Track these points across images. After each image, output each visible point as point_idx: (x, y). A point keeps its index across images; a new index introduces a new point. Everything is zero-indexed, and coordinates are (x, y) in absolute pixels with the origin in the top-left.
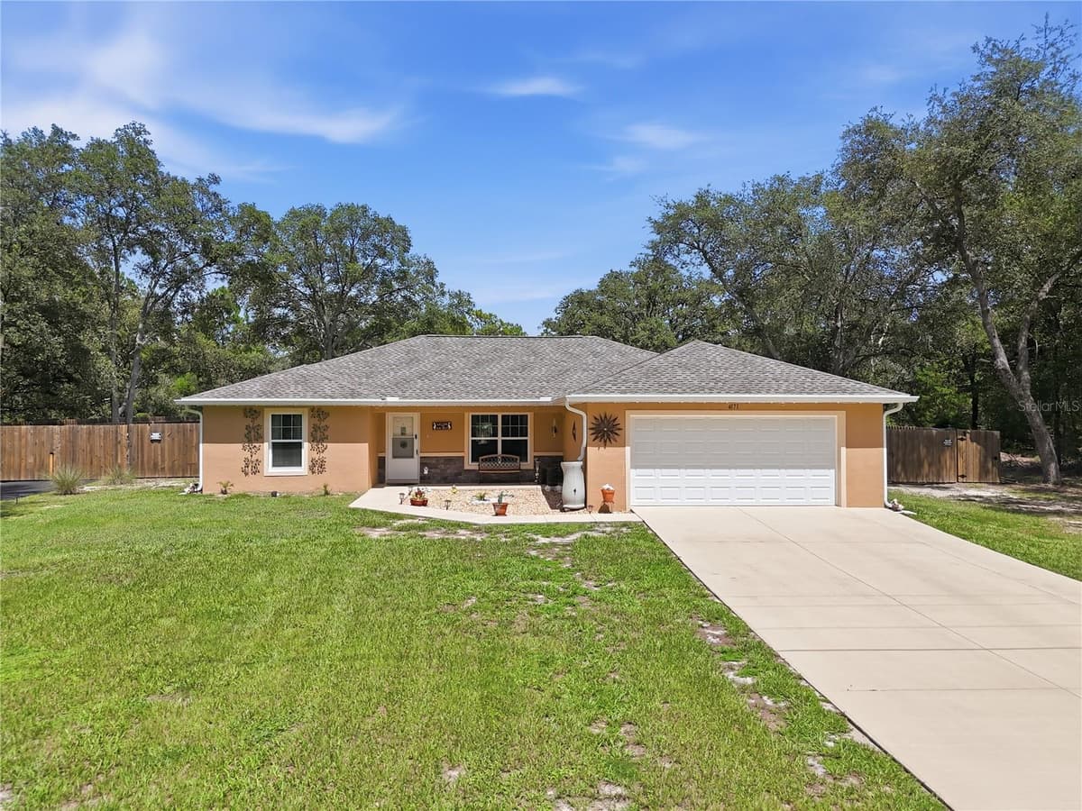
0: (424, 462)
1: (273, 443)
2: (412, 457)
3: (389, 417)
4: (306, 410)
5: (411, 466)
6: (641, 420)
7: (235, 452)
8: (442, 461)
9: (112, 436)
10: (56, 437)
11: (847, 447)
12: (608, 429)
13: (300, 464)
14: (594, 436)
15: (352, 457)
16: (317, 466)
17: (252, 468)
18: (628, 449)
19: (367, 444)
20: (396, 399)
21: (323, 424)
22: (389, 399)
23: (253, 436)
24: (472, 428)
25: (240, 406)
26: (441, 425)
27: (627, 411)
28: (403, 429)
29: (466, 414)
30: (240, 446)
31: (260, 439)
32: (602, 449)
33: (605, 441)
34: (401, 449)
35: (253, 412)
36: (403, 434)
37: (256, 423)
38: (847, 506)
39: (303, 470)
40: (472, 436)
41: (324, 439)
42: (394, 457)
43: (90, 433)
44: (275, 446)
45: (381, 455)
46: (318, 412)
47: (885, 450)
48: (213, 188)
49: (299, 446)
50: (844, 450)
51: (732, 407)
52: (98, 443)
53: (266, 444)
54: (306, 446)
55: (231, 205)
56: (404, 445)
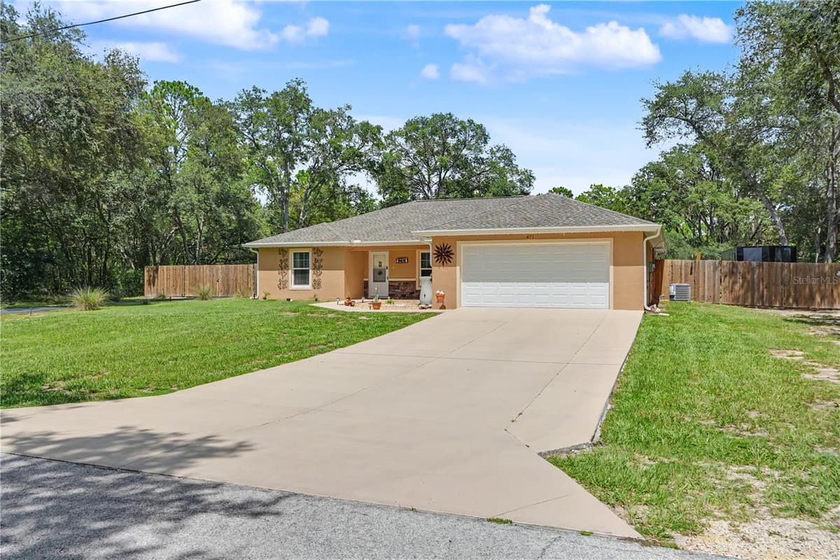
0: (392, 286)
1: (295, 270)
2: (385, 281)
3: (371, 254)
4: (311, 249)
5: (384, 287)
6: (470, 248)
7: (275, 275)
8: (402, 284)
9: (246, 271)
10: (220, 271)
11: (614, 265)
12: (445, 253)
13: (308, 284)
14: (436, 259)
15: (335, 279)
16: (317, 284)
17: (283, 285)
18: (458, 268)
19: (343, 271)
20: (359, 241)
21: (320, 258)
22: (355, 241)
23: (283, 267)
24: (422, 262)
25: (276, 248)
26: (401, 260)
27: (457, 242)
28: (380, 263)
29: (417, 251)
30: (277, 272)
31: (286, 267)
32: (441, 268)
33: (443, 262)
34: (379, 276)
35: (283, 251)
36: (380, 266)
37: (285, 258)
38: (615, 309)
39: (309, 287)
40: (422, 267)
41: (320, 268)
42: (374, 281)
43: (236, 269)
44: (296, 272)
45: (365, 279)
46: (318, 250)
47: (645, 267)
48: (348, 113)
49: (307, 272)
50: (612, 268)
51: (528, 237)
52: (240, 275)
53: (290, 271)
54: (311, 272)
55: (356, 123)
56: (380, 273)
